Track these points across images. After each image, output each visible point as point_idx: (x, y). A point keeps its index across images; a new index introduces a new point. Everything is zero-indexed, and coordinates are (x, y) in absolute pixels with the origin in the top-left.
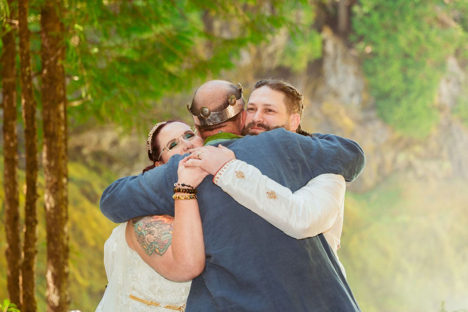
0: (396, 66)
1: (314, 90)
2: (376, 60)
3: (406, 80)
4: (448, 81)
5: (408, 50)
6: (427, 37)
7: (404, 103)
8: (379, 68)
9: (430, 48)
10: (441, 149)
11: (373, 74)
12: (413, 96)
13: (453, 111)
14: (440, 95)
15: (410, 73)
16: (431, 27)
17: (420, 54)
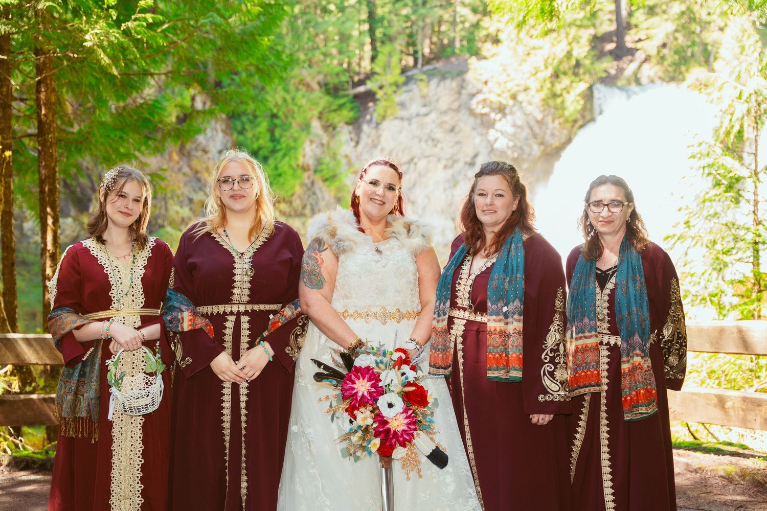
0: (264, 125)
1: (182, 147)
2: (244, 119)
3: (273, 139)
4: (312, 142)
5: (275, 111)
6: (293, 99)
7: (271, 161)
8: (248, 127)
9: (296, 109)
10: (304, 207)
11: (241, 132)
12: (280, 154)
13: (315, 171)
14: (304, 156)
15: (277, 133)
16: (297, 90)
17: (286, 117)
